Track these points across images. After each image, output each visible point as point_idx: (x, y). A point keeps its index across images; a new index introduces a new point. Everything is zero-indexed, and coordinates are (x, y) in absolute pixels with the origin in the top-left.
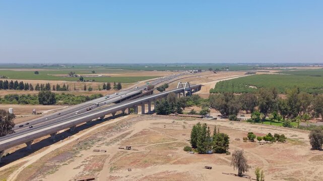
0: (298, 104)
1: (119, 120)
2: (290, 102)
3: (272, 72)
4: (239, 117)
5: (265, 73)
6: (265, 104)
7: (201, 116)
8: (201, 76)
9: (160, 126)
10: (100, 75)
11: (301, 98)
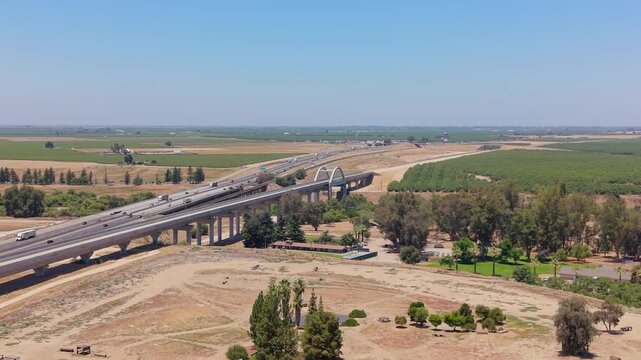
0: (560, 221)
1: (132, 260)
2: (542, 216)
3: (534, 145)
4: (428, 249)
5: (520, 147)
6: (483, 221)
7: (342, 248)
8: (386, 154)
9: (215, 280)
10: (177, 151)
11: (569, 207)
